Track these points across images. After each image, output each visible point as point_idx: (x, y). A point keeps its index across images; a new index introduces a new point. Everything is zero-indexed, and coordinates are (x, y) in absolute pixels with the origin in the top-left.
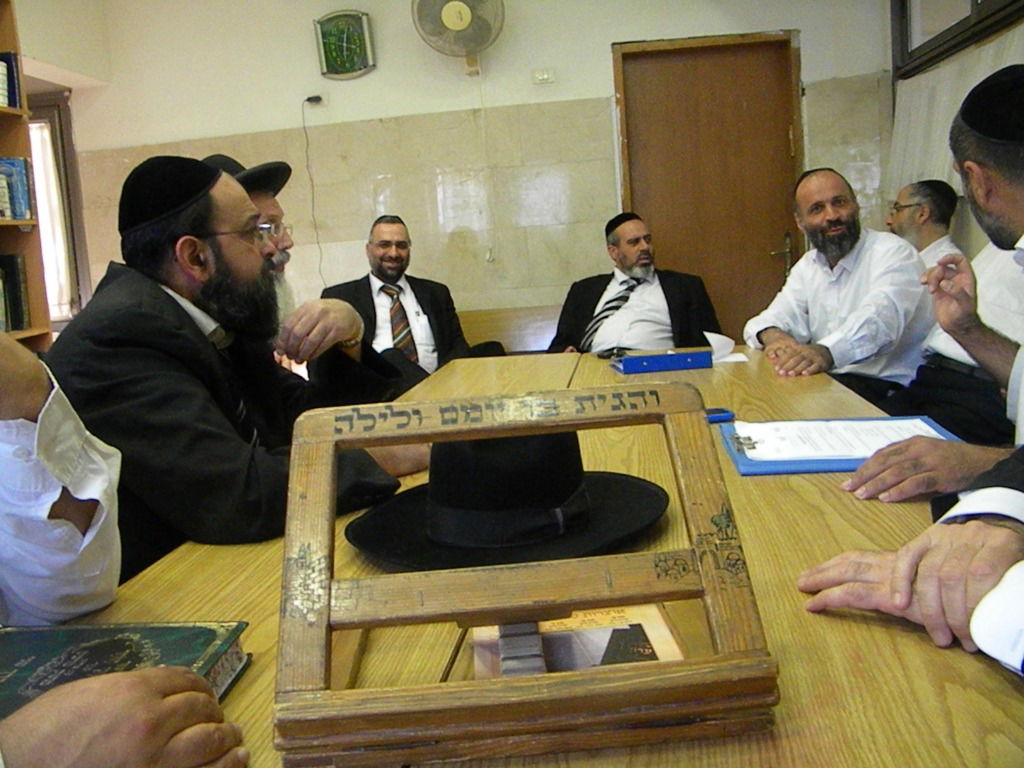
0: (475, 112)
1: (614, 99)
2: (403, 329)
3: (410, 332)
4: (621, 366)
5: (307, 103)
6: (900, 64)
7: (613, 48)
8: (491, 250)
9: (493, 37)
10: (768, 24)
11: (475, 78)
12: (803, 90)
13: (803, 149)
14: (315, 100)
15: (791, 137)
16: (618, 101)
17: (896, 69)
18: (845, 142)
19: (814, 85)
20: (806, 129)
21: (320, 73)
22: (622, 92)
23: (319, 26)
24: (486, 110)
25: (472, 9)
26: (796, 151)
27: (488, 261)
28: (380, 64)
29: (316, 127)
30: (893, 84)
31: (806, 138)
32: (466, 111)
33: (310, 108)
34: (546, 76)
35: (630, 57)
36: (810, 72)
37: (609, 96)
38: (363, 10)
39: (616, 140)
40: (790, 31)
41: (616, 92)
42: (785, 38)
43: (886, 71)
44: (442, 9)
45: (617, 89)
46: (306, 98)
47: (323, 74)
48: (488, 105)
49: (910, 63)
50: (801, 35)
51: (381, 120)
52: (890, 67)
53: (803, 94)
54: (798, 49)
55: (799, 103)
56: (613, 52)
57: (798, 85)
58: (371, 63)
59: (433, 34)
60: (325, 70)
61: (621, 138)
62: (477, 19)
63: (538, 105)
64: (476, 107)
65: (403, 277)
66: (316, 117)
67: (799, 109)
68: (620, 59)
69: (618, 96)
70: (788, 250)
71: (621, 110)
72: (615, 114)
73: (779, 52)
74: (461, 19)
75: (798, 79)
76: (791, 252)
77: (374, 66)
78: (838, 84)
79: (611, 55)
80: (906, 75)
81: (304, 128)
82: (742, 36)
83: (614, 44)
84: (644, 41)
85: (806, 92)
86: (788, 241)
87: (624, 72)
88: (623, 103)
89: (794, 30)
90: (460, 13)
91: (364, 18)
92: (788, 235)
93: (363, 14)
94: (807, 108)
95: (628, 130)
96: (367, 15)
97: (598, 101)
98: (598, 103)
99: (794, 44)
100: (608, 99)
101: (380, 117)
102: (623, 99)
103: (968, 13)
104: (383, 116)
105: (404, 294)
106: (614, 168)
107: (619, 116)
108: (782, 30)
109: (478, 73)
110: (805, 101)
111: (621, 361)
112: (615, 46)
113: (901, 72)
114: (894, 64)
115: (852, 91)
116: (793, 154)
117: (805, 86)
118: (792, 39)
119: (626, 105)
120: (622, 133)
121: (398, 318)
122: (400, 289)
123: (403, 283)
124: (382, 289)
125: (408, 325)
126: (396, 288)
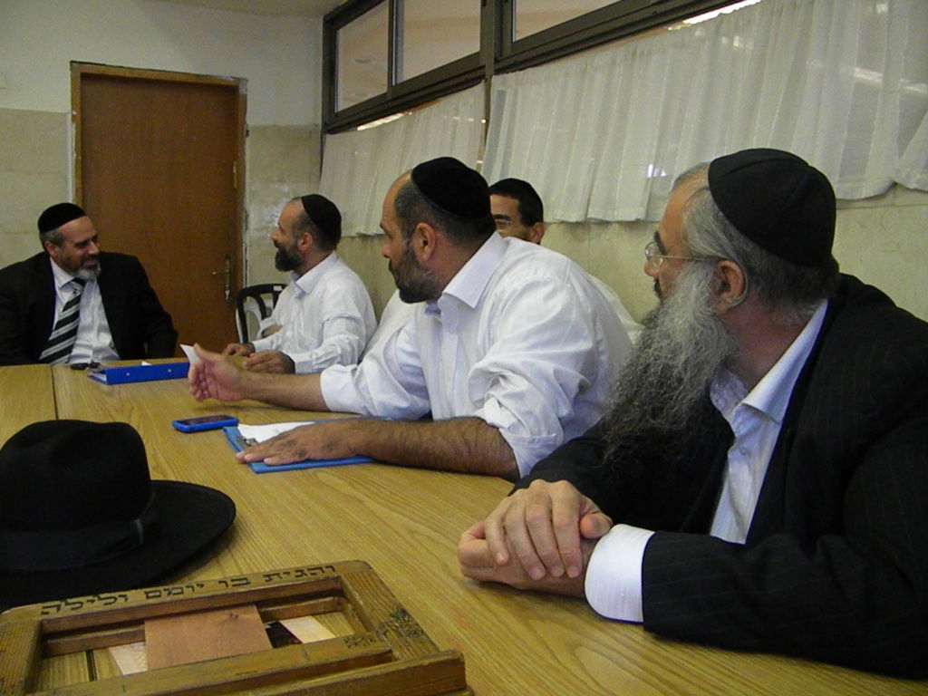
1: (70, 117)
6: (327, 121)
7: (71, 65)
10: (221, 69)
12: (248, 131)
13: (244, 183)
15: (235, 171)
16: (74, 118)
17: (325, 125)
18: (282, 181)
19: (256, 128)
20: (248, 168)
22: (79, 110)
26: (238, 185)
30: (322, 138)
31: (248, 173)
35: (89, 79)
36: (255, 115)
37: (63, 111)
39: (71, 157)
40: (238, 79)
41: (73, 109)
42: (234, 84)
43: (317, 125)
45: (74, 107)
49: (338, 122)
50: (248, 84)
52: (319, 122)
53: (247, 135)
54: (246, 96)
55: (244, 142)
56: (72, 69)
57: (243, 128)
61: (75, 155)
67: (244, 149)
68: (79, 79)
69: (74, 113)
70: (228, 271)
71: (76, 128)
72: (71, 131)
73: (228, 96)
75: (245, 123)
76: (230, 272)
78: (277, 130)
79: (69, 72)
80: (333, 131)
82: (198, 76)
83: (72, 62)
84: (104, 65)
85: (250, 133)
86: (228, 263)
87: (82, 91)
88: (79, 122)
89: (244, 79)
92: (228, 257)
94: (251, 149)
95: (82, 148)
97: (52, 115)
98: (53, 118)
99: (242, 90)
100: (63, 114)
102: (79, 116)
103: (385, 90)
106: (66, 182)
107: (74, 132)
108: (232, 77)
110: (248, 141)
112: (75, 64)
113: (330, 128)
114: (323, 119)
115: (289, 137)
116: (235, 186)
117: (249, 129)
118: (241, 86)
119: (82, 123)
120: (76, 150)
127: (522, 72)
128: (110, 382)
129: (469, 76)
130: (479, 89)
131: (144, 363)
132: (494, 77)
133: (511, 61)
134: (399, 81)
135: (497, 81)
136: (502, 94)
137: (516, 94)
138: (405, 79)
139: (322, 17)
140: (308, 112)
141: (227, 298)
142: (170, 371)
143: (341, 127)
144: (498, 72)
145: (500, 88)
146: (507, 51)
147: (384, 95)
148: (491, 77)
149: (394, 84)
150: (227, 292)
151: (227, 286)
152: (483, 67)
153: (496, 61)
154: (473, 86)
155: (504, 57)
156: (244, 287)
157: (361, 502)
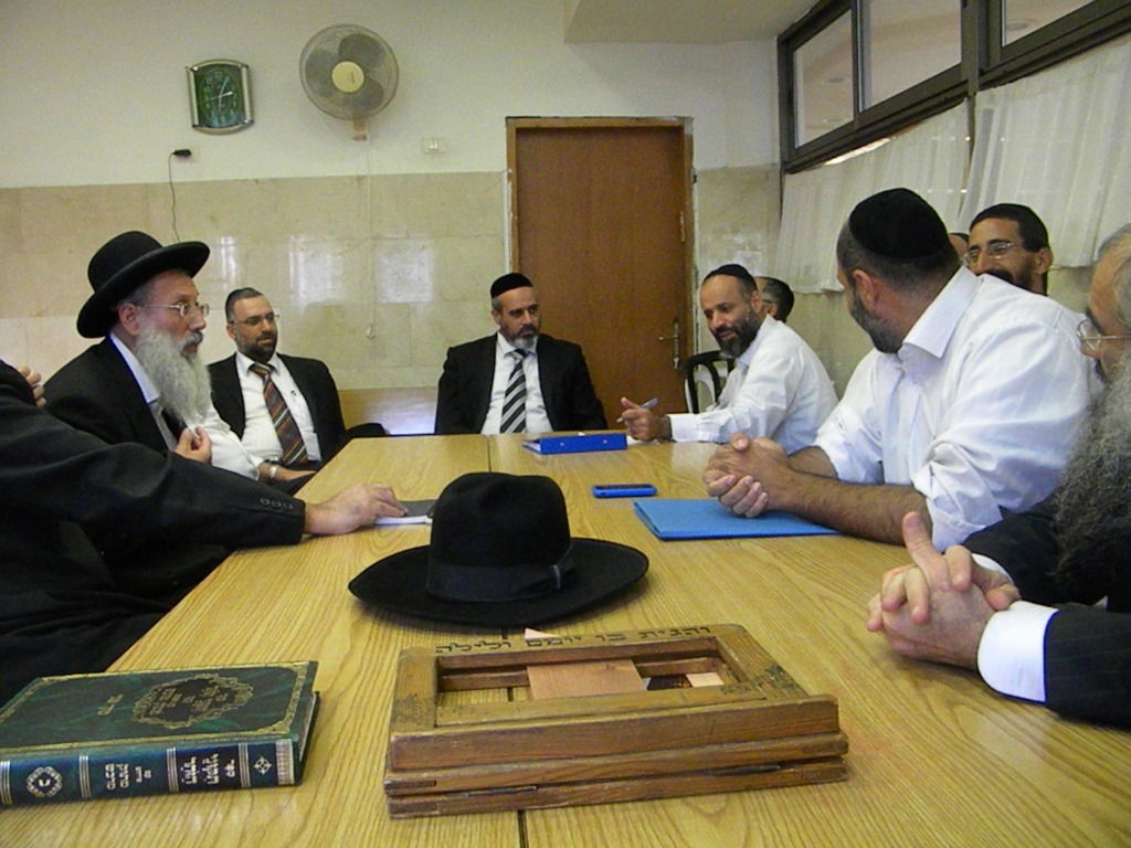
0: (360, 179)
1: (506, 175)
2: (282, 411)
3: (289, 412)
4: (538, 448)
5: (174, 156)
6: (786, 159)
7: (507, 122)
8: (372, 326)
9: (385, 101)
10: (663, 110)
11: (362, 143)
12: (695, 177)
13: (693, 235)
14: (183, 154)
15: (682, 222)
16: (509, 176)
17: (784, 163)
18: (735, 231)
19: (705, 173)
20: (696, 218)
21: (190, 125)
22: (515, 168)
23: (192, 74)
24: (372, 177)
25: (365, 72)
26: (686, 238)
27: (369, 337)
28: (257, 120)
29: (184, 184)
30: (781, 177)
31: (696, 224)
32: (351, 178)
33: (178, 164)
34: (436, 146)
35: (525, 133)
36: (703, 158)
37: (501, 170)
38: (242, 61)
39: (507, 216)
40: (683, 119)
41: (508, 167)
42: (677, 124)
43: (774, 164)
44: (333, 67)
45: (509, 165)
46: (173, 151)
47: (194, 126)
48: (374, 173)
49: (798, 159)
50: (694, 123)
51: (257, 181)
52: (777, 160)
53: (695, 181)
54: (691, 137)
55: (691, 190)
56: (507, 125)
57: (689, 172)
58: (248, 118)
59: (322, 94)
60: (197, 123)
61: (511, 215)
62: (370, 83)
63: (428, 175)
64: (361, 173)
65: (275, 356)
66: (183, 172)
67: (691, 197)
68: (514, 135)
69: (510, 171)
70: (676, 336)
71: (513, 187)
72: (506, 190)
73: (672, 138)
74: (353, 81)
75: (692, 167)
76: (679, 338)
77: (252, 122)
78: (728, 172)
79: (505, 130)
80: (794, 170)
81: (171, 183)
82: (638, 119)
83: (508, 118)
84: (538, 117)
85: (697, 179)
86: (676, 326)
87: (517, 147)
88: (515, 178)
89: (688, 118)
90: (352, 74)
91: (244, 70)
92: (676, 320)
93: (243, 65)
94: (699, 197)
95: (519, 205)
96: (247, 67)
97: (488, 175)
98: (489, 178)
99: (687, 131)
100: (500, 173)
101: (255, 177)
102: (515, 174)
103: (851, 118)
104: (259, 176)
106: (503, 244)
107: (510, 191)
108: (676, 117)
109: (365, 138)
110: (696, 187)
112: (509, 120)
113: (789, 166)
114: (782, 158)
115: (742, 181)
116: (683, 239)
117: (696, 173)
118: (685, 125)
119: (518, 182)
120: (512, 210)
121: (274, 399)
122: (272, 368)
123: (275, 361)
124: (252, 368)
125: (286, 406)
126: (267, 368)
127: (1012, 85)
128: (544, 452)
129: (949, 95)
130: (961, 110)
131: (581, 434)
132: (979, 94)
133: (999, 72)
134: (867, 107)
135: (982, 98)
136: (989, 114)
137: (1004, 111)
138: (873, 104)
139: (776, 38)
140: (764, 149)
141: (676, 366)
142: (605, 441)
143: (805, 163)
144: (985, 86)
145: (987, 106)
146: (996, 58)
147: (851, 124)
148: (975, 94)
149: (861, 110)
150: (676, 360)
151: (677, 353)
152: (966, 82)
153: (982, 73)
154: (955, 106)
155: (991, 67)
156: (695, 353)
157: (780, 570)
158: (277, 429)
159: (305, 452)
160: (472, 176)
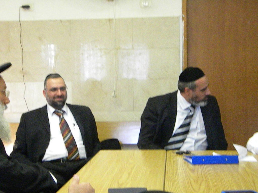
0: (110, 20)
1: (181, 18)
2: (68, 134)
3: (72, 135)
4: (191, 160)
5: (22, 9)
8: (115, 91)
11: (111, 2)
14: (26, 7)
16: (183, 18)
22: (186, 14)
24: (116, 20)
27: (113, 97)
29: (26, 21)
32: (106, 20)
33: (23, 11)
34: (147, 4)
39: (181, 39)
45: (183, 13)
46: (21, 5)
48: (117, 17)
61: (184, 37)
63: (143, 19)
65: (66, 104)
66: (26, 16)
69: (184, 16)
72: (181, 25)
81: (20, 21)
87: (187, 3)
95: (188, 33)
97: (173, 18)
98: (173, 19)
100: (178, 17)
101: (60, 19)
102: (186, 17)
104: (62, 18)
105: (66, 114)
107: (183, 25)
111: (191, 158)
119: (187, 21)
120: (184, 35)
121: (65, 127)
122: (64, 112)
123: (65, 108)
124: (54, 112)
125: (70, 131)
126: (62, 112)
158: (65, 143)
159: (79, 154)
160: (165, 19)
